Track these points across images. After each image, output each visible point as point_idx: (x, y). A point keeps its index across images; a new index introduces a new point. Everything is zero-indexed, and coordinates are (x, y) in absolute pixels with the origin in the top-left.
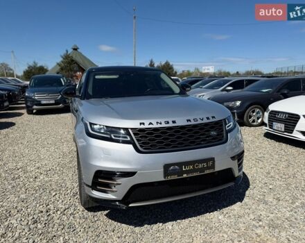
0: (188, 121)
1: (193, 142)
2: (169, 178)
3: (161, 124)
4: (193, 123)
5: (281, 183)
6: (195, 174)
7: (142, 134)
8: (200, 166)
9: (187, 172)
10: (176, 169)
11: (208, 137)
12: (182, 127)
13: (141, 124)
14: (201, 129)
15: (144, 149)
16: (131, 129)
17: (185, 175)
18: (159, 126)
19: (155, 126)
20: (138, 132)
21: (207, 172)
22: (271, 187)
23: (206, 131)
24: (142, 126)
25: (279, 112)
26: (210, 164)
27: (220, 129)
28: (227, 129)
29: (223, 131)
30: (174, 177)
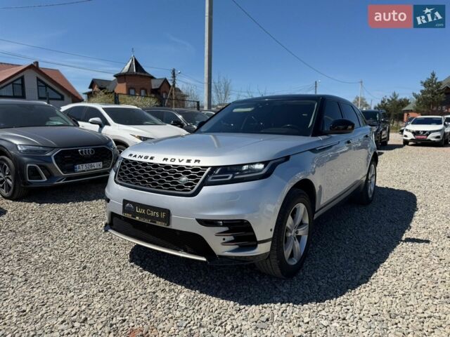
0: (165, 159)
2: (126, 215)
4: (168, 163)
6: (146, 221)
8: (153, 214)
9: (140, 216)
10: (130, 208)
13: (130, 155)
15: (119, 179)
16: (124, 158)
17: (137, 218)
19: (137, 159)
21: (159, 224)
24: (129, 158)
26: (163, 215)
27: (195, 177)
28: (210, 180)
29: (197, 181)
30: (129, 216)
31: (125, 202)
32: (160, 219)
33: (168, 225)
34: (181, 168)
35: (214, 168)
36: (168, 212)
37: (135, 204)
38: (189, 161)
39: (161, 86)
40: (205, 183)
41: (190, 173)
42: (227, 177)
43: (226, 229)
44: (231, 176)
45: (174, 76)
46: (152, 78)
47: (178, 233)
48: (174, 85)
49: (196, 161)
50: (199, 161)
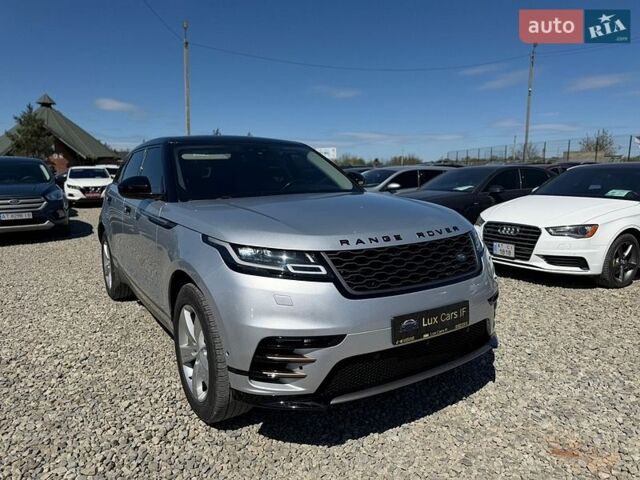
0: (420, 235)
1: (433, 274)
3: (377, 241)
4: (427, 239)
5: (541, 344)
6: (441, 333)
7: (347, 262)
8: (449, 317)
9: (429, 330)
10: (412, 325)
11: (454, 264)
12: (413, 247)
13: (342, 242)
14: (442, 250)
15: (356, 290)
16: (327, 252)
17: (426, 336)
18: (374, 245)
19: (368, 245)
20: (339, 257)
21: (459, 327)
22: (528, 351)
23: (450, 253)
24: (345, 247)
25: (501, 225)
26: (463, 312)
32: (460, 320)
33: (468, 323)
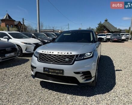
1: (56, 62)
2: (45, 73)
6: (54, 74)
8: (57, 71)
10: (47, 70)
11: (64, 61)
12: (55, 55)
14: (62, 57)
15: (40, 60)
16: (39, 53)
17: (50, 73)
21: (59, 75)
24: (42, 53)
26: (61, 72)
27: (71, 58)
28: (76, 59)
29: (73, 60)
30: (47, 73)
31: (44, 68)
32: (60, 73)
33: (63, 75)
34: (65, 56)
35: (77, 55)
36: (63, 70)
37: (49, 69)
38: (68, 53)
39: (18, 24)
40: (75, 60)
41: (69, 57)
42: (82, 58)
43: (82, 74)
44: (83, 57)
45: (23, 20)
46: (15, 21)
47: (66, 77)
48: (23, 24)
49: (70, 53)
50: (71, 53)
